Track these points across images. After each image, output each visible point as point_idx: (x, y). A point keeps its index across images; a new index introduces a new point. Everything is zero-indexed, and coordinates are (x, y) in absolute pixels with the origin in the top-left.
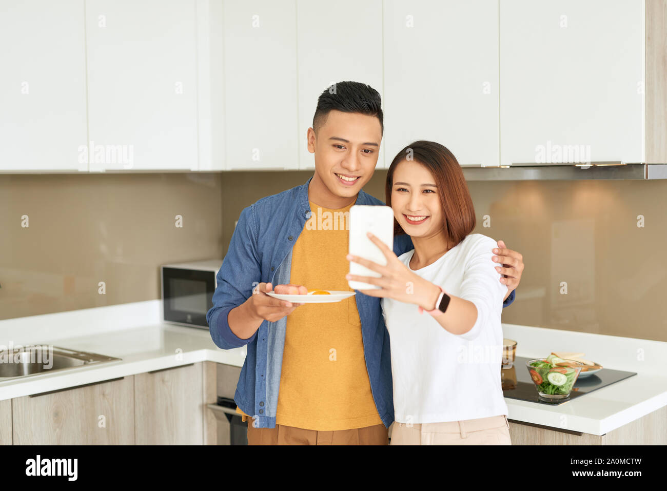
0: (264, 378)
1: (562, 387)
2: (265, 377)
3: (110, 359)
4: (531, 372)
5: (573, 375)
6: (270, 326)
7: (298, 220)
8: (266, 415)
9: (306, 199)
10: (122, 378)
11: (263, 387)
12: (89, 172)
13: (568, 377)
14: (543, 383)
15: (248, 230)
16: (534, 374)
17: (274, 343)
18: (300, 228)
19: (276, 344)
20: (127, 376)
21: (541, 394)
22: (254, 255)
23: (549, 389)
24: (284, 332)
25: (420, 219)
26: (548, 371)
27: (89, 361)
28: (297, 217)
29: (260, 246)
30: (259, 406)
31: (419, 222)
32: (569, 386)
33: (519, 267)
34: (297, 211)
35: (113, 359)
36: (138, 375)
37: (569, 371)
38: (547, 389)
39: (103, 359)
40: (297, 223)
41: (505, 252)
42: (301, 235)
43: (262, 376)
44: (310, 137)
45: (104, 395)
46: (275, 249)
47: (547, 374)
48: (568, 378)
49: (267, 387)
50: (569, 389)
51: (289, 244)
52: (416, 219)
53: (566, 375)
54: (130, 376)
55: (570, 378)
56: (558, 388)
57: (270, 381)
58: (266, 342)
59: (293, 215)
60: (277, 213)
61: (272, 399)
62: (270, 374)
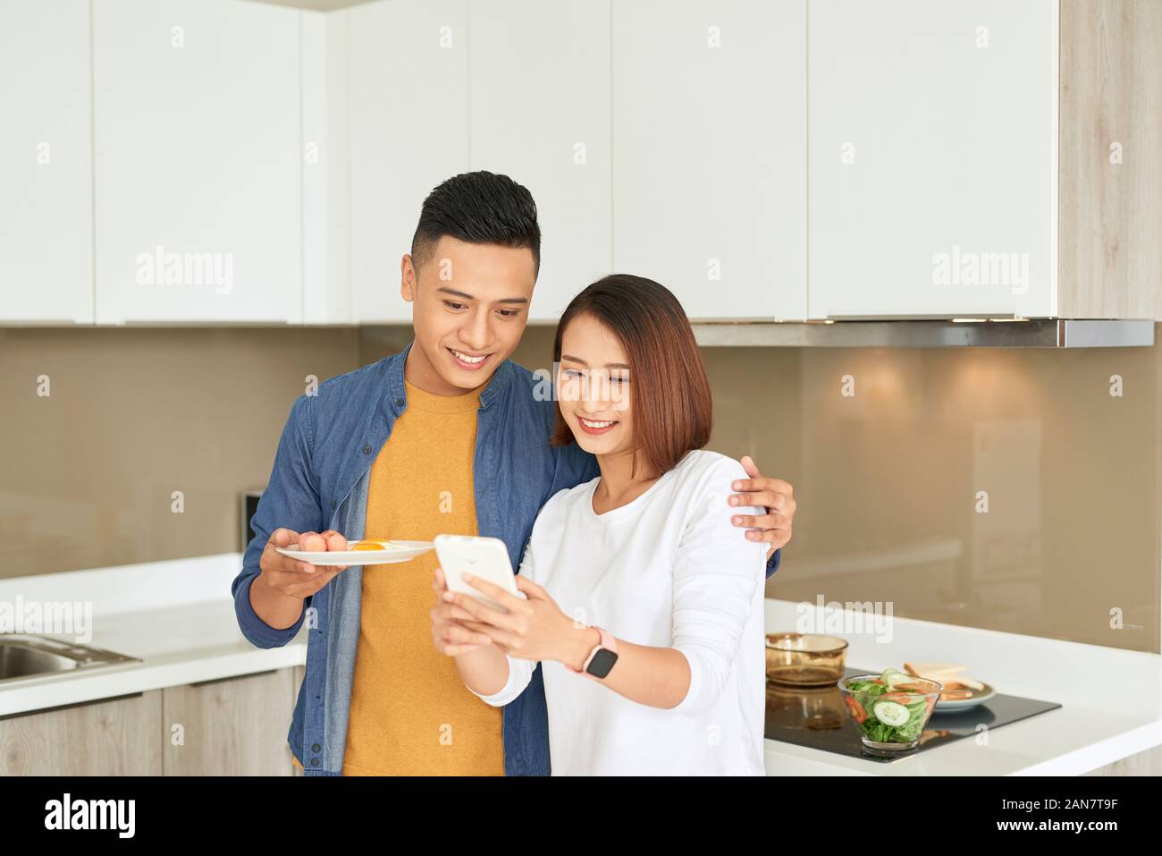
0: (320, 703)
1: (902, 728)
2: (324, 699)
3: (121, 659)
4: (847, 700)
5: (923, 707)
6: (332, 609)
7: (382, 417)
8: (325, 769)
9: (401, 379)
10: (139, 694)
11: (319, 717)
12: (95, 325)
13: (912, 710)
14: (868, 720)
15: (297, 437)
16: (851, 703)
17: (338, 639)
18: (387, 432)
19: (340, 640)
20: (149, 691)
21: (865, 741)
22: (307, 480)
23: (877, 731)
24: (355, 618)
25: (602, 425)
26: (876, 698)
27: (85, 662)
28: (380, 409)
29: (316, 463)
30: (312, 752)
31: (601, 431)
32: (915, 726)
33: (786, 508)
34: (382, 399)
35: (128, 659)
36: (169, 688)
37: (914, 699)
38: (874, 732)
39: (111, 658)
40: (382, 423)
41: (759, 484)
42: (387, 444)
43: (318, 697)
44: (406, 272)
45: (104, 723)
46: (341, 469)
47: (873, 705)
48: (911, 713)
49: (326, 718)
50: (915, 732)
51: (364, 460)
52: (597, 425)
53: (908, 707)
54: (156, 690)
55: (917, 711)
56: (894, 730)
57: (330, 706)
58: (326, 637)
59: (373, 407)
60: (349, 403)
61: (334, 739)
62: (331, 694)
